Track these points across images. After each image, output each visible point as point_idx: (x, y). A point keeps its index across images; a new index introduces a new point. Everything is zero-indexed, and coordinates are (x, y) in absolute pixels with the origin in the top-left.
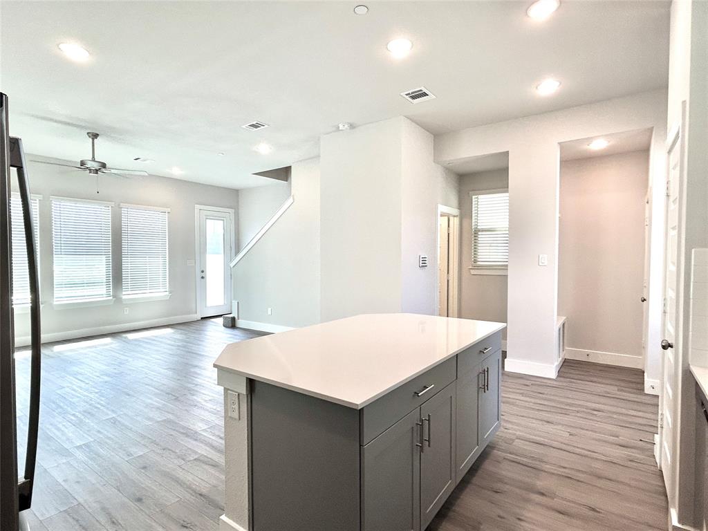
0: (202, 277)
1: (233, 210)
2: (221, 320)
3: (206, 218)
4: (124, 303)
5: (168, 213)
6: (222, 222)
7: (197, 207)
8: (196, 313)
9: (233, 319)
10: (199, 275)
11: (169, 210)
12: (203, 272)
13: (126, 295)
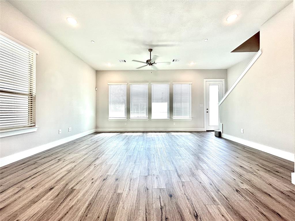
0: (207, 112)
1: (224, 80)
2: (214, 133)
3: (209, 85)
4: (174, 120)
5: (191, 84)
6: (218, 86)
7: (205, 80)
8: (204, 128)
9: (220, 133)
10: (205, 111)
11: (192, 83)
12: (207, 109)
13: (175, 117)
